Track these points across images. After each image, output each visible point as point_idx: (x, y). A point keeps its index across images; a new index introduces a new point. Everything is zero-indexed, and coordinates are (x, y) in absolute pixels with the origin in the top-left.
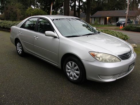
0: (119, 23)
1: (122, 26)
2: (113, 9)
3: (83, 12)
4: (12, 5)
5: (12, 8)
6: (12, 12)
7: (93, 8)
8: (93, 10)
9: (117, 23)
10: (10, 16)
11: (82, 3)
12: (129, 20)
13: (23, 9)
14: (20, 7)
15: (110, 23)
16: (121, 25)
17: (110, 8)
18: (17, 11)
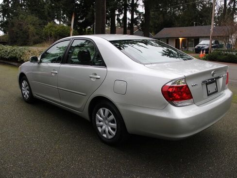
0: (199, 47)
1: (203, 53)
2: (191, 24)
3: (140, 30)
4: (22, 18)
5: (21, 25)
6: (21, 30)
7: (157, 22)
8: (156, 25)
9: (196, 47)
10: (17, 37)
11: (137, 14)
12: (216, 42)
13: (40, 25)
14: (33, 23)
15: (185, 47)
16: (201, 52)
17: (187, 22)
18: (29, 29)
